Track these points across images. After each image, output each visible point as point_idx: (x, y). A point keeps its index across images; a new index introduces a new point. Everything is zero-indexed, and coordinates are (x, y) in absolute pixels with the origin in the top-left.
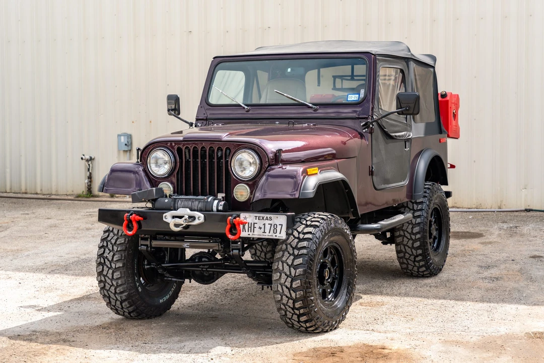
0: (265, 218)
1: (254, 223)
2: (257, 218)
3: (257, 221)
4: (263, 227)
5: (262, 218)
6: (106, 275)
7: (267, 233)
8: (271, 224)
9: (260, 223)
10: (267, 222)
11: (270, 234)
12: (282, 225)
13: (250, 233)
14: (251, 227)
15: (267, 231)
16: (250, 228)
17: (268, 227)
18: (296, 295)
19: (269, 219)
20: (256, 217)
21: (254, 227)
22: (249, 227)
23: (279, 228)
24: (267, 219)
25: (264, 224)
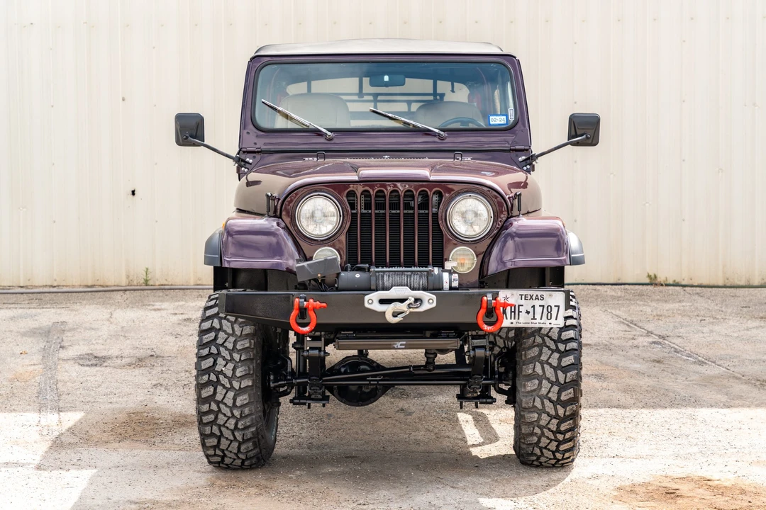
0: (534, 297)
1: (519, 306)
2: (523, 297)
3: (523, 302)
4: (531, 310)
5: (529, 297)
6: (222, 402)
7: (538, 320)
8: (543, 306)
9: (527, 305)
10: (537, 303)
11: (542, 321)
12: (558, 306)
13: (513, 320)
14: (514, 312)
15: (538, 316)
16: (513, 314)
17: (538, 310)
18: (565, 412)
19: (540, 298)
20: (522, 295)
21: (519, 312)
22: (511, 312)
23: (555, 310)
24: (537, 298)
25: (533, 307)
